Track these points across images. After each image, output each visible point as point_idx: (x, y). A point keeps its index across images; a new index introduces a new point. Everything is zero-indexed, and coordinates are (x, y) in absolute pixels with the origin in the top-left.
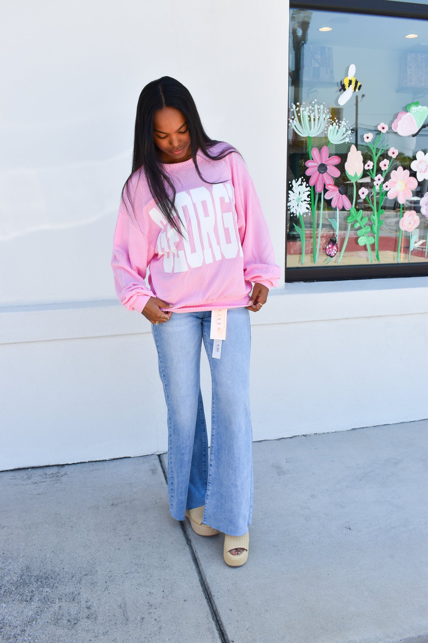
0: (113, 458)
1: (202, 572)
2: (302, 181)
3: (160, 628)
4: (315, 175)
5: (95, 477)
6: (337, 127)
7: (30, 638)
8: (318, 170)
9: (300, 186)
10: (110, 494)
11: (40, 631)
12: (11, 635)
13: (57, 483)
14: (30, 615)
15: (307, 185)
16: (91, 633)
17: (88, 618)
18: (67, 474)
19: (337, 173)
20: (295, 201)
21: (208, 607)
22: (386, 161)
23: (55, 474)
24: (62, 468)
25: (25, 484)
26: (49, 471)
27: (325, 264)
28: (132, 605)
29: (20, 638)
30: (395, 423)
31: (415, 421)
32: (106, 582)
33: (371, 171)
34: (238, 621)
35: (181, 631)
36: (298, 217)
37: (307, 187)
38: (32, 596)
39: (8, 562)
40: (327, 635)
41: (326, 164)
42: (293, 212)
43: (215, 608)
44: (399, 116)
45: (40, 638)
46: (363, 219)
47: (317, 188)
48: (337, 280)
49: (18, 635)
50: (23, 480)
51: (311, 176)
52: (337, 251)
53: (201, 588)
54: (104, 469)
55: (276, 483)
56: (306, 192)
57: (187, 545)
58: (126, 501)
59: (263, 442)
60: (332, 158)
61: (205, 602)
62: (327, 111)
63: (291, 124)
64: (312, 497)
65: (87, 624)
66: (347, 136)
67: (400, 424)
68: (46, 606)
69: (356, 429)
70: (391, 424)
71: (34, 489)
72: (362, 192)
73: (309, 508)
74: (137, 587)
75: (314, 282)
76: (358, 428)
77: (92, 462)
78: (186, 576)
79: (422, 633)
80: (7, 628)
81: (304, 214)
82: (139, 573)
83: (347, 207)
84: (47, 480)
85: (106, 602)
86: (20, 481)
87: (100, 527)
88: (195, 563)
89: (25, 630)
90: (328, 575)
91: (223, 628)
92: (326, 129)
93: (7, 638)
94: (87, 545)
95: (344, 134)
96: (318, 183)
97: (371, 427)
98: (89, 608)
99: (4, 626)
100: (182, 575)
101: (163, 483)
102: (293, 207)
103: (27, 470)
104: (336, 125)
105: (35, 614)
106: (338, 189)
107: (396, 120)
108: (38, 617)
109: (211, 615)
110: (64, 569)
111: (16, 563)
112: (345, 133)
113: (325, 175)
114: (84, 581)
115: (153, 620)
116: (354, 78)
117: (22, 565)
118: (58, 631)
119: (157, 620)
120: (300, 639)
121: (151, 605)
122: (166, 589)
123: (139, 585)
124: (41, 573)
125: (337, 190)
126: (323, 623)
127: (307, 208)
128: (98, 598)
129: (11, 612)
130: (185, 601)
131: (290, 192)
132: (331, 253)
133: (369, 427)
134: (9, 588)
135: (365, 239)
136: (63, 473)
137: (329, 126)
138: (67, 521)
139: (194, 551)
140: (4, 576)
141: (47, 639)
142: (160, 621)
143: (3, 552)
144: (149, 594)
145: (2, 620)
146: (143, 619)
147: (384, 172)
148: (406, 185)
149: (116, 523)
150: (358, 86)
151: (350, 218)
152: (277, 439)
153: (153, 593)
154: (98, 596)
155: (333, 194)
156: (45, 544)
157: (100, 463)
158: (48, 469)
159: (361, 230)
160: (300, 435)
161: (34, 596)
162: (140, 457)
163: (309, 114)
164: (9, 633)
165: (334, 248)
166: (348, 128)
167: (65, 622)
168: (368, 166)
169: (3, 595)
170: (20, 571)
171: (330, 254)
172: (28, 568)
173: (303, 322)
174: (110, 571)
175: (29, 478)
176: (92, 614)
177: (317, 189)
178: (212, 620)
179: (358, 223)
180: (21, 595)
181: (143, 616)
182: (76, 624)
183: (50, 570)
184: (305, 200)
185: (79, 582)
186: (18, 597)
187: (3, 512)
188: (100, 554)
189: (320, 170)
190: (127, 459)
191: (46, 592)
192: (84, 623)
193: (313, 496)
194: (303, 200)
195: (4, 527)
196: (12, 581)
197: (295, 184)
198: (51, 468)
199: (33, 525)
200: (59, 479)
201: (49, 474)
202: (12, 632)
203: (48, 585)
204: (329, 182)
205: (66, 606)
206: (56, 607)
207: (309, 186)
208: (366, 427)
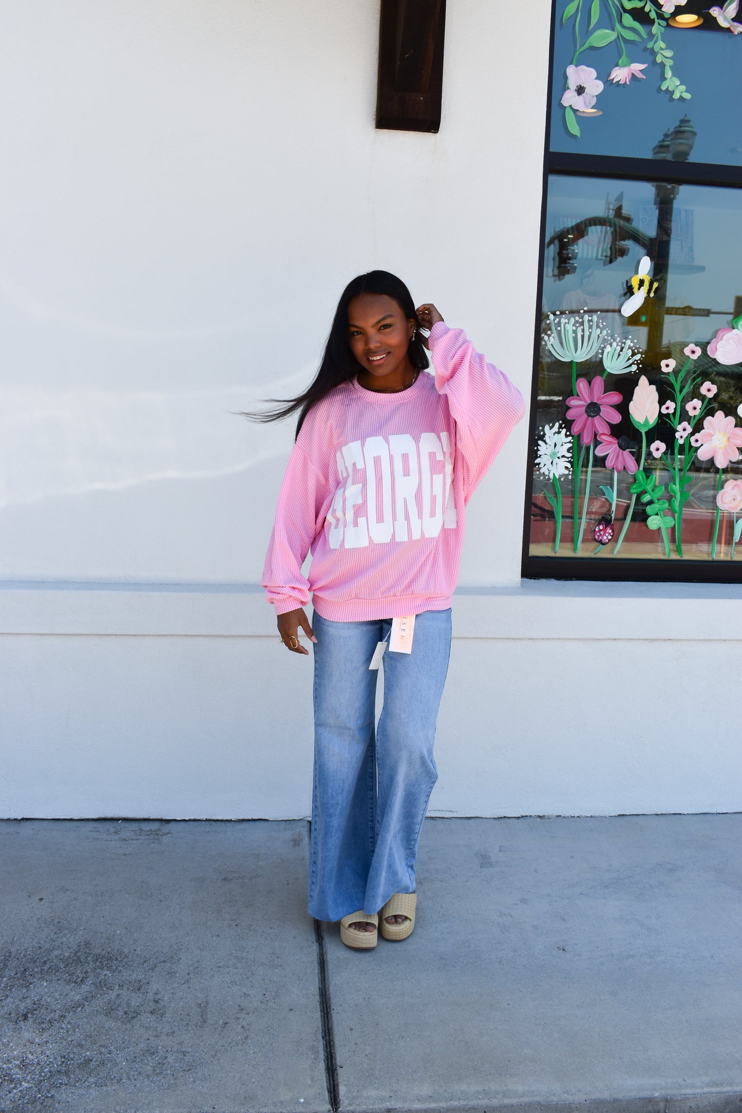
0: (242, 818)
1: (326, 979)
2: (560, 427)
3: (246, 1038)
4: (581, 419)
5: (210, 841)
6: (619, 348)
7: (70, 1026)
8: (586, 412)
9: (556, 434)
10: (225, 865)
11: (85, 1019)
12: (46, 1020)
13: (154, 843)
14: (76, 1000)
15: (568, 433)
16: (151, 1032)
17: (152, 1013)
18: (171, 833)
19: (616, 418)
20: (548, 457)
21: (320, 1022)
22: (697, 403)
23: (154, 831)
24: (166, 824)
25: (109, 839)
26: (146, 827)
27: (592, 555)
28: (216, 1005)
29: (57, 1024)
30: (692, 813)
31: (727, 813)
32: (189, 974)
33: (671, 417)
34: (357, 1044)
35: (274, 1045)
36: (551, 481)
37: (567, 436)
38: (85, 978)
39: (62, 934)
40: (478, 1077)
41: (598, 403)
42: (543, 473)
43: (330, 1025)
44: (720, 334)
45: (83, 1028)
46: (657, 490)
47: (583, 438)
48: (610, 580)
49: (55, 1020)
50: (107, 834)
51: (574, 420)
52: (612, 536)
53: (318, 997)
54: (226, 832)
55: (473, 877)
56: (565, 443)
57: (316, 942)
58: (245, 876)
59: (472, 820)
60: (609, 394)
61: (318, 1015)
62: (602, 324)
63: (546, 342)
64: (521, 902)
65: (149, 1020)
66: (633, 363)
67: (700, 816)
68: (101, 992)
69: (627, 815)
70: (684, 814)
71: (121, 847)
72: (656, 448)
73: (512, 916)
74: (230, 985)
75: (573, 580)
76: (629, 815)
77: (210, 820)
78: (302, 980)
79: (620, 1096)
80: (43, 1010)
81: (560, 476)
82: (237, 968)
83: (631, 469)
84: (141, 837)
85: (182, 997)
86: (103, 835)
87: (199, 906)
88: (321, 968)
89: (65, 1016)
90: (509, 1004)
91: (334, 1050)
92: (600, 351)
93: (39, 1022)
94: (175, 925)
95: (629, 359)
96: (585, 431)
97: (650, 815)
98: (157, 1001)
99: (39, 1007)
100: (297, 979)
101: (305, 859)
102: (545, 465)
103: (116, 822)
104: (618, 345)
105: (83, 999)
106: (617, 442)
107: (715, 339)
108: (86, 1003)
109: (322, 1032)
110: (135, 950)
111: (72, 936)
112: (631, 357)
113: (597, 420)
114: (158, 969)
115: (240, 1027)
116: (648, 276)
117: (80, 939)
118: (108, 1023)
119: (245, 1028)
120: (437, 1077)
121: (242, 1009)
122: (269, 993)
123: (234, 983)
124: (104, 952)
125: (615, 444)
126: (478, 1063)
127: (566, 468)
128: (172, 991)
129: (53, 993)
130: (291, 1010)
131: (540, 442)
132: (603, 537)
133: (648, 815)
134: (56, 965)
135: (659, 520)
136: (167, 832)
137: (605, 347)
138: (156, 893)
139: (324, 952)
140: (54, 949)
141: (91, 1030)
142: (248, 1030)
143: (59, 920)
144: (243, 995)
145: (39, 1001)
146: (226, 1023)
147: (692, 418)
148: (728, 439)
149: (223, 903)
150: (654, 289)
151: (634, 487)
152: (496, 817)
153: (248, 995)
154: (173, 989)
155: (609, 448)
156: (118, 918)
157: (223, 823)
158: (146, 823)
159: (653, 506)
160: (533, 815)
161: (87, 978)
162: (282, 822)
163: (574, 328)
164: (44, 1017)
165: (608, 531)
166: (636, 351)
167: (121, 1013)
168: (667, 408)
169: (47, 972)
170: (75, 946)
171: (601, 540)
172: (87, 944)
173: (543, 639)
174: (198, 962)
175: (116, 833)
176: (159, 1010)
177: (583, 440)
178: (321, 1038)
179: (648, 494)
180: (69, 975)
181: (227, 1020)
182: (134, 1017)
183: (116, 950)
184: (563, 456)
185: (152, 969)
186: (66, 977)
187: (71, 871)
188: (190, 938)
189: (589, 411)
190: (263, 823)
191: (105, 975)
192: (146, 1019)
193: (524, 901)
194: (560, 455)
195: (68, 890)
196: (62, 957)
197: (549, 432)
198: (151, 823)
199: (107, 892)
200: (158, 838)
201: (146, 830)
202: (48, 1016)
203: (109, 968)
204: (603, 429)
205: (127, 995)
206: (113, 994)
207: (570, 435)
208: (644, 815)
